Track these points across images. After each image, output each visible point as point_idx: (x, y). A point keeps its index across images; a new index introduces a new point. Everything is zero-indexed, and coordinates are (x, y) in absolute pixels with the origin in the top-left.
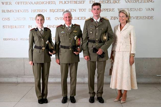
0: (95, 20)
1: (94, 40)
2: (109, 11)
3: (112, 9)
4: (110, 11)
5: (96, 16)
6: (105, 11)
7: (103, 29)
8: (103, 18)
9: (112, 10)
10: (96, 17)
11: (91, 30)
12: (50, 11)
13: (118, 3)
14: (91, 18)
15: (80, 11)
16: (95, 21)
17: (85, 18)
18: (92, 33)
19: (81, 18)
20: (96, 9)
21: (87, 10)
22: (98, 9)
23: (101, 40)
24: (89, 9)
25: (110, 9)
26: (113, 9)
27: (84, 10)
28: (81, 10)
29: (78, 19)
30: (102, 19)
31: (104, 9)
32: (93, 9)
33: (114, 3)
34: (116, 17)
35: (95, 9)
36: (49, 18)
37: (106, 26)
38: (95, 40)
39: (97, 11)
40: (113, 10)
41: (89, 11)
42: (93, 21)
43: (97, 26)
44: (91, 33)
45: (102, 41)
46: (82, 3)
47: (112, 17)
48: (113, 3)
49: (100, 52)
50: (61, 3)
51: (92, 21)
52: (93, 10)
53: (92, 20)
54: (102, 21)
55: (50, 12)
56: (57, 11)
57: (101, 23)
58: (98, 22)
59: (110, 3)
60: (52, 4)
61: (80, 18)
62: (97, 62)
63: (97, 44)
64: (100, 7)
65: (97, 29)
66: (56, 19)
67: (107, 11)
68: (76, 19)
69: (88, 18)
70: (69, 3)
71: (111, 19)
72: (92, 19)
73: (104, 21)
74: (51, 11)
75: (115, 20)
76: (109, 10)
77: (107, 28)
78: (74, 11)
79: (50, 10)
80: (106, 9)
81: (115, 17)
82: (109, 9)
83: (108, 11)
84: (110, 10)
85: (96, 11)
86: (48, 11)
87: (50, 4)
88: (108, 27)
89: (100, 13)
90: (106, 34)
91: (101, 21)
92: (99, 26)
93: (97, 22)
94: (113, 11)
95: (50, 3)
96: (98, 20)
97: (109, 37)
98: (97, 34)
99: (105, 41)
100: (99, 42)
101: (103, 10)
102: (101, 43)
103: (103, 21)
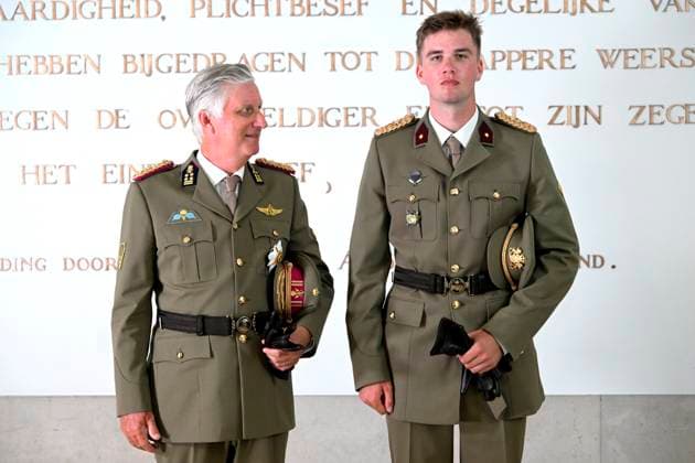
0: (443, 135)
1: (437, 275)
2: (541, 68)
3: (557, 55)
4: (545, 64)
5: (449, 102)
6: (509, 68)
7: (497, 195)
8: (496, 120)
9: (556, 61)
10: (450, 110)
11: (412, 198)
12: (126, 64)
13: (601, 10)
14: (415, 121)
15: (333, 69)
16: (442, 142)
17: (368, 114)
18: (419, 221)
19: (341, 116)
20: (446, 55)
21: (385, 62)
22: (460, 55)
23: (484, 271)
24: (399, 53)
25: (546, 55)
26: (567, 54)
27: (364, 58)
28: (338, 58)
29: (323, 120)
30: (492, 129)
31: (499, 56)
32: (425, 51)
33: (574, 14)
34: (586, 108)
35: (438, 55)
36: (117, 116)
37: (523, 175)
38: (443, 274)
39: (450, 63)
40: (568, 63)
41: (399, 68)
42: (425, 140)
43: (453, 176)
44: (413, 219)
45: (495, 279)
46: (348, 10)
47: (560, 108)
48: (565, 11)
49: (483, 357)
50: (205, 10)
51: (419, 142)
52: (426, 61)
53: (418, 130)
54: (490, 140)
55: (126, 71)
56: (173, 63)
57: (484, 153)
58: (461, 146)
59: (546, 11)
60: (139, 16)
61: (331, 118)
62: (457, 428)
63: (457, 304)
64: (478, 42)
65: (455, 191)
66: (167, 119)
67: (524, 68)
68: (306, 119)
69: (391, 114)
70: (260, 11)
71: (551, 123)
72: (423, 125)
73: (507, 138)
74: (131, 67)
75: (577, 126)
76: (536, 62)
77: (529, 190)
78: (293, 63)
79: (125, 56)
80: (515, 56)
81: (578, 108)
82: (536, 57)
83: (530, 64)
84: (545, 61)
85: (443, 66)
86: (113, 64)
87: (122, 16)
88: (533, 179)
89: (477, 84)
90: (520, 230)
91: (483, 139)
92: (470, 178)
93: (453, 149)
94: (563, 67)
95: (127, 12)
96: (465, 135)
97: (547, 251)
98: (455, 230)
99: (516, 282)
100: (467, 284)
101: (494, 64)
102: (487, 297)
103: (501, 136)
